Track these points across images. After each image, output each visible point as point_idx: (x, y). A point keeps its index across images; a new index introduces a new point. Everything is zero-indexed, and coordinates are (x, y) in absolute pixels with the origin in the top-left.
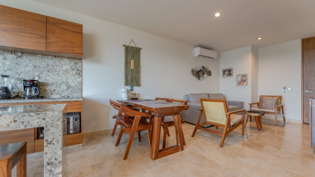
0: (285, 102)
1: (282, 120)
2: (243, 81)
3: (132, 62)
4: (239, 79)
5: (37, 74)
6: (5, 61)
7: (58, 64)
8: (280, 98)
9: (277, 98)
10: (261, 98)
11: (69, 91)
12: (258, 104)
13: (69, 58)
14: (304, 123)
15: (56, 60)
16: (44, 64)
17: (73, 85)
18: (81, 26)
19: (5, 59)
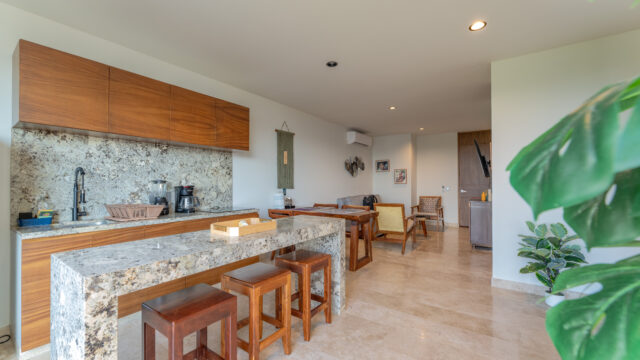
0: (445, 204)
1: (441, 224)
2: (401, 178)
3: (286, 153)
4: (398, 175)
5: (184, 175)
6: (149, 158)
7: (206, 160)
8: (440, 198)
9: (436, 199)
10: (421, 199)
11: (219, 200)
12: (418, 207)
13: (219, 151)
14: (461, 226)
15: (205, 154)
16: (192, 160)
17: (223, 190)
18: (246, 111)
19: (148, 155)
